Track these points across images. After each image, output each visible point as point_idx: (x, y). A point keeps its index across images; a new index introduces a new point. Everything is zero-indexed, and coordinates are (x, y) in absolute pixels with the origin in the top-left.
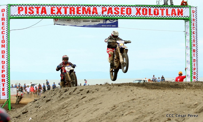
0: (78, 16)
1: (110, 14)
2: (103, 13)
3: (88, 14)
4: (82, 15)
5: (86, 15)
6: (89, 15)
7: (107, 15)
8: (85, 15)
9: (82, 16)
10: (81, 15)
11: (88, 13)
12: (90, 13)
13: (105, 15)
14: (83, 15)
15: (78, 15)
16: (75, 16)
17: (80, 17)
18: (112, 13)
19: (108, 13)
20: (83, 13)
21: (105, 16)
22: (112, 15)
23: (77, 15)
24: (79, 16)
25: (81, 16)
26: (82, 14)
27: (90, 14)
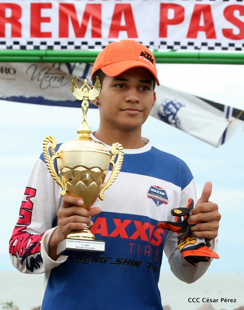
0: (37, 48)
1: (202, 36)
2: (163, 33)
3: (88, 37)
4: (57, 43)
5: (78, 42)
6: (92, 41)
7: (184, 43)
8: (71, 43)
9: (57, 48)
10: (50, 42)
11: (88, 34)
12: (96, 34)
13: (177, 43)
14: (64, 41)
15: (37, 41)
16: (23, 48)
17: (49, 52)
18: (212, 35)
19: (192, 33)
20: (63, 33)
21: (176, 47)
22: (211, 42)
23: (30, 43)
24: (43, 47)
25: (51, 48)
26: (55, 37)
27: (98, 40)
